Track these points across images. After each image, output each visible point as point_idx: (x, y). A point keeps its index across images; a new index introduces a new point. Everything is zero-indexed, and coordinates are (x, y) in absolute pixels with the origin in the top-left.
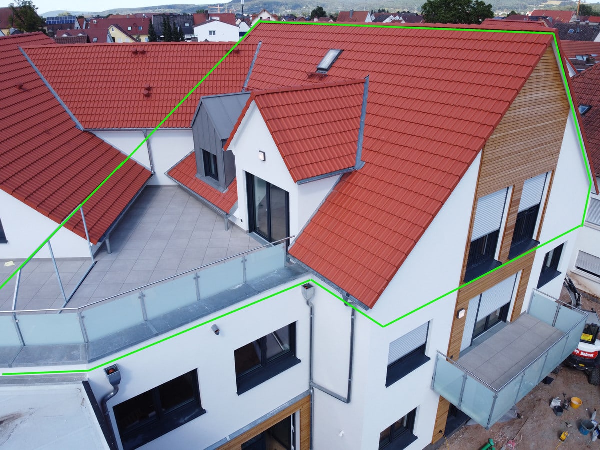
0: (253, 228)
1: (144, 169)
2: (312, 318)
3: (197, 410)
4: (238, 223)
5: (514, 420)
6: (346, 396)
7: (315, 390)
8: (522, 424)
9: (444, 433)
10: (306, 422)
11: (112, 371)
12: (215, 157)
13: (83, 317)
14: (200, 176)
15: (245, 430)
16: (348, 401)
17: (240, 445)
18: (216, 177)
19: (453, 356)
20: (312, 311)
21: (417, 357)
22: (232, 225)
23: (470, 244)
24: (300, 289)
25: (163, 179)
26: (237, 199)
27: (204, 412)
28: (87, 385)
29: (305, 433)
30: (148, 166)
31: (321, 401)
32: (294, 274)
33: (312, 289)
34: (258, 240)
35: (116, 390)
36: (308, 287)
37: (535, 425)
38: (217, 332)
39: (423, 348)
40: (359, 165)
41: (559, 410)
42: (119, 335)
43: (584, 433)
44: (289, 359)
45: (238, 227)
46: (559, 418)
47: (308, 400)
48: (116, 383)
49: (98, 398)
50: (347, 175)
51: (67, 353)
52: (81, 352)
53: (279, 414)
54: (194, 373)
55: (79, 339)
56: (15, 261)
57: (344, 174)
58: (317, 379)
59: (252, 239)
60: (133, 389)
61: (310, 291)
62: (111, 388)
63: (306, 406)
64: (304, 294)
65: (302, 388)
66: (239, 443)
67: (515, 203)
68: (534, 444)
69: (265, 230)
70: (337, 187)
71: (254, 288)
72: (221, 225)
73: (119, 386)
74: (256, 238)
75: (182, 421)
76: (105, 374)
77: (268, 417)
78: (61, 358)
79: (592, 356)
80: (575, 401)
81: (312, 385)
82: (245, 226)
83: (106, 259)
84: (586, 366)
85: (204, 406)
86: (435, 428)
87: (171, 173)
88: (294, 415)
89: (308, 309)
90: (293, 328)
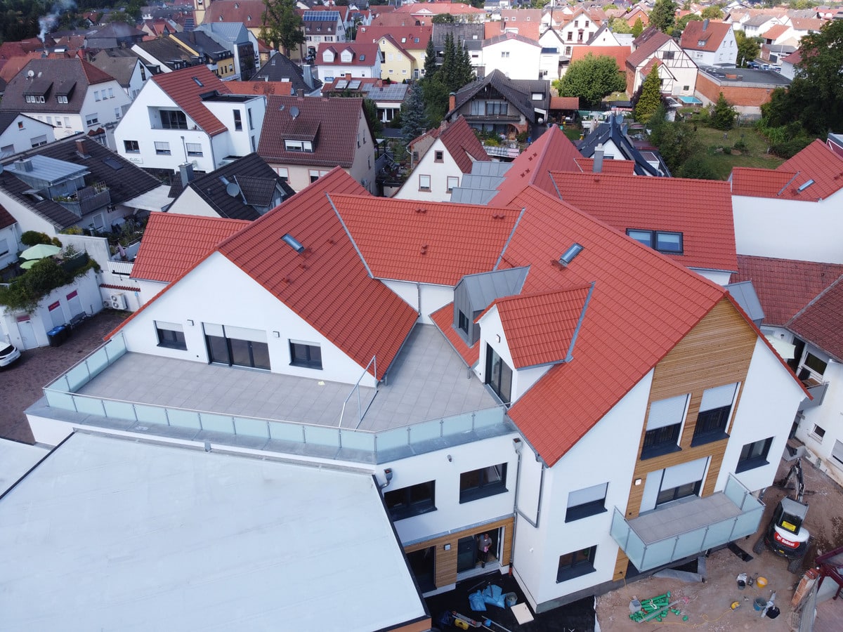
0: (488, 380)
1: (413, 311)
2: (519, 463)
3: (431, 507)
4: (478, 375)
5: (698, 582)
6: (535, 523)
7: (518, 514)
8: (702, 587)
9: (625, 574)
10: (509, 536)
11: (388, 471)
12: (468, 320)
13: (376, 438)
14: (455, 326)
15: (462, 529)
16: (537, 526)
17: (457, 539)
18: (467, 331)
19: (632, 514)
20: (519, 458)
21: (597, 507)
22: (472, 375)
23: (645, 433)
24: (512, 441)
25: (426, 319)
26: (478, 357)
27: (436, 509)
28: (374, 477)
29: (508, 545)
30: (416, 308)
31: (522, 525)
32: (509, 430)
33: (520, 443)
34: (490, 392)
35: (388, 483)
36: (517, 440)
37: (714, 591)
38: (450, 460)
39: (602, 501)
40: (569, 358)
41: (742, 584)
42: (394, 450)
43: (757, 609)
44: (500, 487)
45: (477, 377)
46: (740, 591)
47: (512, 520)
48: (389, 479)
49: (380, 484)
50: (558, 366)
51: (365, 457)
52: (373, 457)
53: (488, 524)
54: (433, 483)
55: (372, 449)
56: (325, 381)
57: (555, 365)
58: (521, 507)
59: (486, 391)
60: (397, 485)
61: (519, 444)
62: (385, 481)
63: (510, 525)
64: (515, 446)
65: (509, 511)
66: (457, 537)
67: (695, 405)
68: (706, 605)
69: (496, 383)
70: (550, 371)
71: (478, 435)
72: (465, 373)
73: (390, 481)
74: (489, 390)
75: (421, 512)
76: (384, 472)
77: (480, 524)
78: (362, 459)
79: (793, 545)
80: (762, 581)
81: (516, 511)
82: (482, 378)
83: (383, 389)
84: (785, 553)
85: (437, 505)
86: (616, 568)
87: (433, 316)
88: (501, 528)
89: (517, 456)
90: (505, 466)
